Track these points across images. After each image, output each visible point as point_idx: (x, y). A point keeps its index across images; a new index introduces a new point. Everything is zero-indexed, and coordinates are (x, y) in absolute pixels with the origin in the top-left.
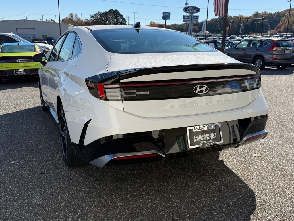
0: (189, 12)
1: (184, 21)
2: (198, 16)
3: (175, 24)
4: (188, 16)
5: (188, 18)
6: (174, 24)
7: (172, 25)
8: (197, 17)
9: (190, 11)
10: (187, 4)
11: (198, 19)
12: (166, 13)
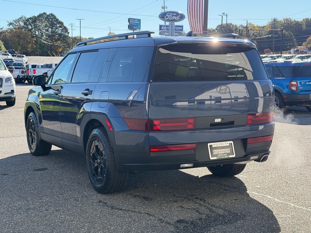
0: (168, 20)
2: (182, 27)
4: (167, 26)
5: (167, 29)
8: (180, 28)
9: (170, 19)
10: (164, 8)
11: (182, 30)
12: (133, 20)
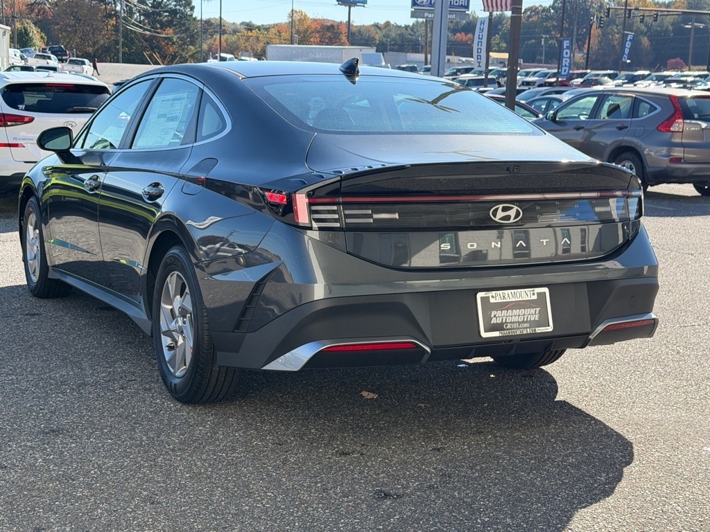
1: (413, 15)
3: (388, 24)
5: (431, 5)
6: (382, 22)
7: (376, 26)
8: (461, 2)
11: (467, 7)
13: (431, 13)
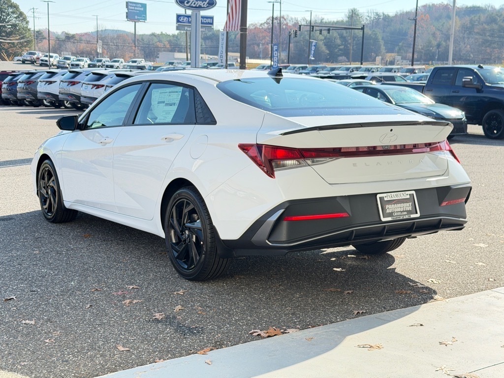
0: (190, 7)
1: (178, 28)
2: (212, 18)
4: (189, 17)
5: (189, 22)
8: (209, 21)
9: (193, 5)
11: (212, 24)
12: (135, 5)
13: (190, 27)
